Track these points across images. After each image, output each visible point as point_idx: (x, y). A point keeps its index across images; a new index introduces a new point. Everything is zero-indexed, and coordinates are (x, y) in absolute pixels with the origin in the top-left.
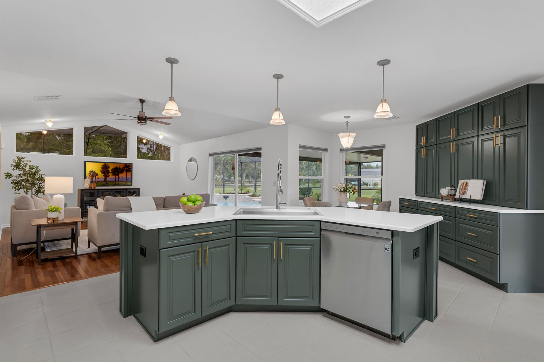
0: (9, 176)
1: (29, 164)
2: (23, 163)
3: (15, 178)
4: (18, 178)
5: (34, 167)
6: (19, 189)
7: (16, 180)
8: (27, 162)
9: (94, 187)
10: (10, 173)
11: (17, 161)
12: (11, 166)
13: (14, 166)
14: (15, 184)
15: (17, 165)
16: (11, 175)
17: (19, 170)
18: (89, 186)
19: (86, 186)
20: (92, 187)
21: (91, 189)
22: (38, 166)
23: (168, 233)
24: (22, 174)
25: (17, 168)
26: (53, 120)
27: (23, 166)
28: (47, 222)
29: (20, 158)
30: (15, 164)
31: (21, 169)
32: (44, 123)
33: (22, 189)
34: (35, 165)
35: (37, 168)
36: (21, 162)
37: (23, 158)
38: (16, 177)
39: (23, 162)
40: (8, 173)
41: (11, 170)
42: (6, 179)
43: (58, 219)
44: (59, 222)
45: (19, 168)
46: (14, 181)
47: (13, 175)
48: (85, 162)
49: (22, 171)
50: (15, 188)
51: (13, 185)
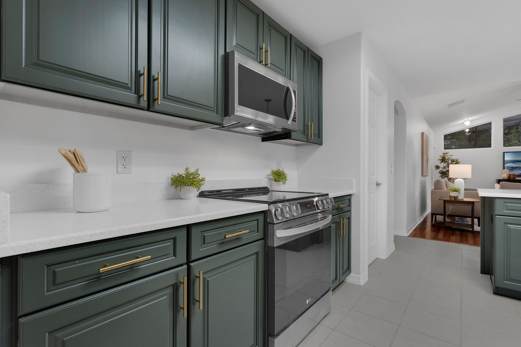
0: (438, 167)
1: (452, 158)
2: (447, 158)
3: (441, 169)
4: (444, 169)
5: (455, 160)
6: (444, 178)
7: (442, 171)
8: (450, 157)
9: (513, 178)
10: (438, 166)
11: (442, 156)
12: (439, 160)
13: (441, 160)
14: (441, 173)
15: (443, 159)
16: (439, 167)
17: (444, 163)
18: (507, 177)
19: (504, 176)
20: (511, 177)
21: (510, 179)
22: (458, 159)
23: (504, 202)
24: (446, 166)
25: (442, 161)
26: (470, 119)
27: (447, 160)
28: (450, 199)
29: (445, 154)
30: (441, 158)
31: (445, 162)
32: (463, 123)
33: (447, 178)
34: (456, 159)
35: (457, 161)
36: (446, 157)
37: (446, 154)
38: (443, 168)
39: (447, 156)
40: (437, 166)
41: (438, 163)
42: (436, 170)
43: (458, 198)
44: (459, 200)
45: (444, 162)
46: (441, 172)
47: (440, 167)
48: (504, 153)
49: (447, 164)
50: (442, 177)
51: (440, 174)
